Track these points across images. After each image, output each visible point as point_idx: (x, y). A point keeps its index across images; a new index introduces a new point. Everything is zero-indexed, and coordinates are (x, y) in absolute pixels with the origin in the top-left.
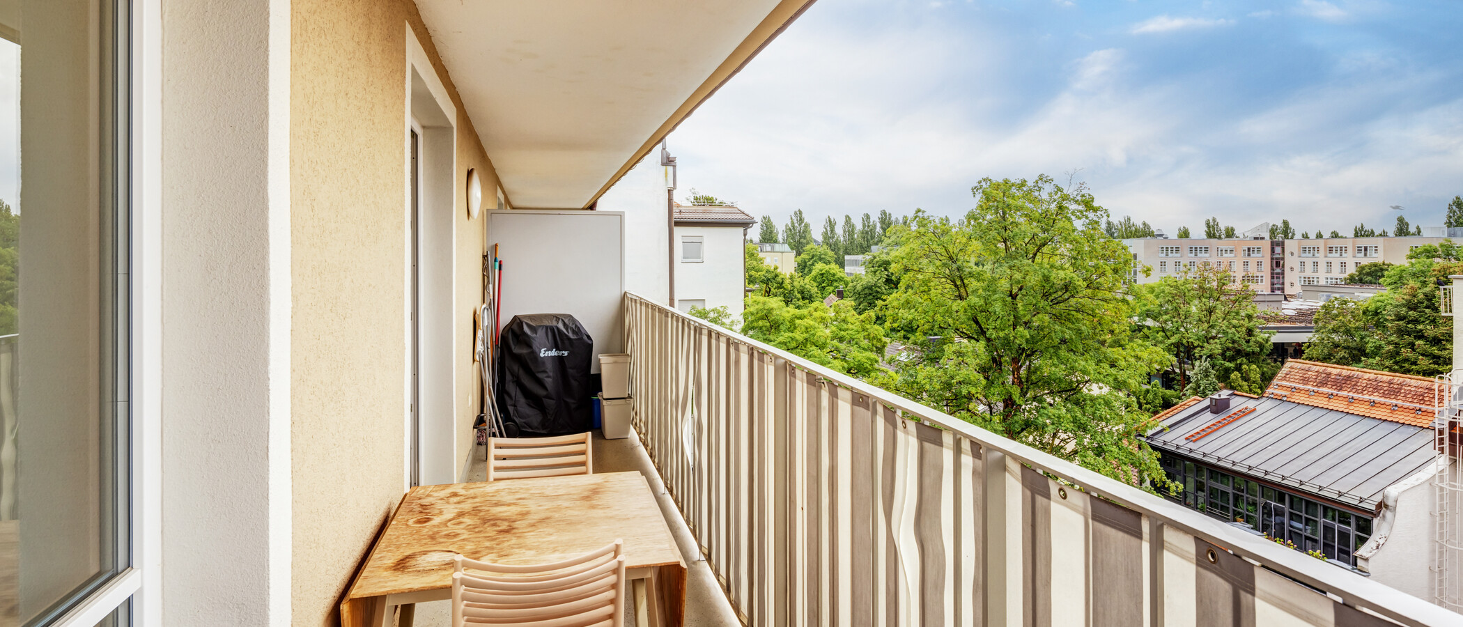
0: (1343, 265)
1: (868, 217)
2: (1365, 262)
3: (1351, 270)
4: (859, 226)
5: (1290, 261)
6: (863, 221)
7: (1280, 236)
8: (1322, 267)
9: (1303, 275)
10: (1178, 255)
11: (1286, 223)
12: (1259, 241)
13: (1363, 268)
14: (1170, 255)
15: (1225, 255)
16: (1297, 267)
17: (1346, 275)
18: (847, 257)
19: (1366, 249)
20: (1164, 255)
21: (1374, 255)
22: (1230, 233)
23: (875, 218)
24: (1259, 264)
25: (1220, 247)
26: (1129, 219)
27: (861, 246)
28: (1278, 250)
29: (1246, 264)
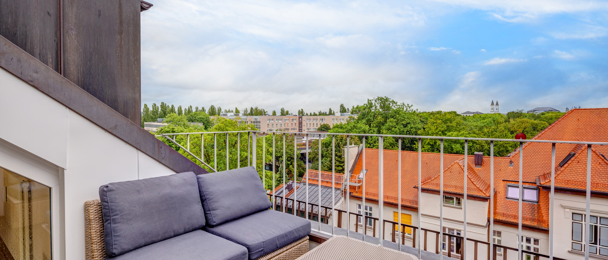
0: (317, 124)
1: (155, 105)
2: (322, 124)
3: (319, 126)
4: (151, 109)
5: (304, 123)
6: (153, 106)
7: (301, 113)
8: (312, 125)
9: (307, 127)
10: (273, 121)
11: (302, 110)
12: (296, 116)
13: (321, 126)
14: (271, 121)
15: (286, 121)
16: (306, 125)
17: (317, 128)
18: (145, 123)
19: (322, 119)
20: (268, 122)
21: (324, 121)
22: (287, 113)
23: (159, 105)
24: (296, 124)
25: (285, 118)
26: (257, 108)
27: (152, 118)
28: (301, 119)
29: (292, 124)
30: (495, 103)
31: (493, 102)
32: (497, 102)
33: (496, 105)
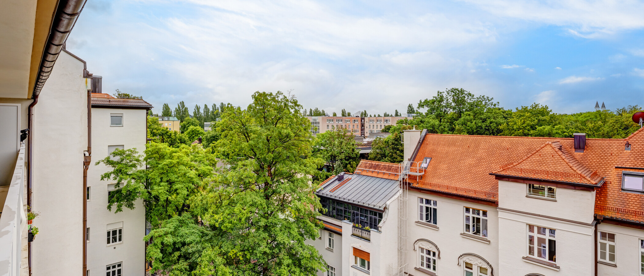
0: (381, 126)
1: (215, 105)
2: (387, 125)
3: (383, 128)
4: (211, 110)
5: (366, 125)
6: (213, 107)
7: (364, 114)
8: (375, 127)
9: (370, 129)
10: (333, 122)
11: (365, 111)
12: (357, 117)
13: (386, 127)
14: (330, 122)
15: (347, 123)
16: (368, 127)
17: (381, 129)
18: (205, 123)
19: (387, 120)
20: (328, 122)
21: (389, 123)
22: (349, 114)
23: (218, 105)
24: (357, 125)
25: (346, 120)
26: (317, 109)
27: (212, 119)
28: (363, 121)
29: (354, 125)
30: (600, 105)
31: (597, 103)
32: (603, 104)
33: (602, 107)
